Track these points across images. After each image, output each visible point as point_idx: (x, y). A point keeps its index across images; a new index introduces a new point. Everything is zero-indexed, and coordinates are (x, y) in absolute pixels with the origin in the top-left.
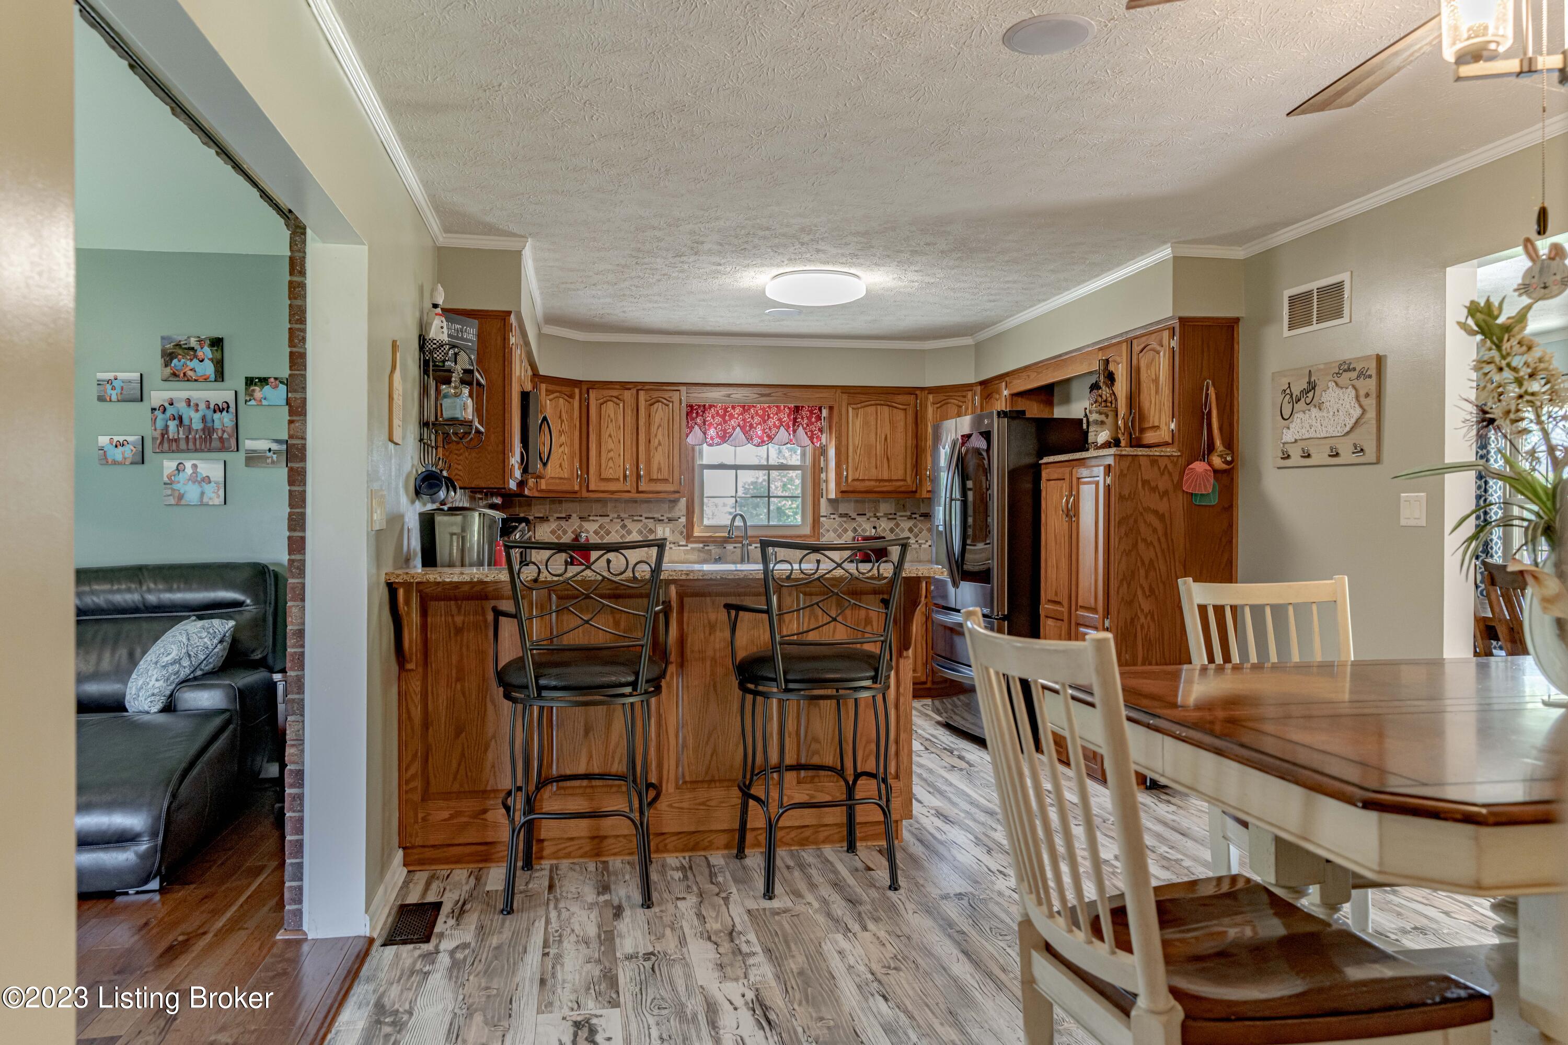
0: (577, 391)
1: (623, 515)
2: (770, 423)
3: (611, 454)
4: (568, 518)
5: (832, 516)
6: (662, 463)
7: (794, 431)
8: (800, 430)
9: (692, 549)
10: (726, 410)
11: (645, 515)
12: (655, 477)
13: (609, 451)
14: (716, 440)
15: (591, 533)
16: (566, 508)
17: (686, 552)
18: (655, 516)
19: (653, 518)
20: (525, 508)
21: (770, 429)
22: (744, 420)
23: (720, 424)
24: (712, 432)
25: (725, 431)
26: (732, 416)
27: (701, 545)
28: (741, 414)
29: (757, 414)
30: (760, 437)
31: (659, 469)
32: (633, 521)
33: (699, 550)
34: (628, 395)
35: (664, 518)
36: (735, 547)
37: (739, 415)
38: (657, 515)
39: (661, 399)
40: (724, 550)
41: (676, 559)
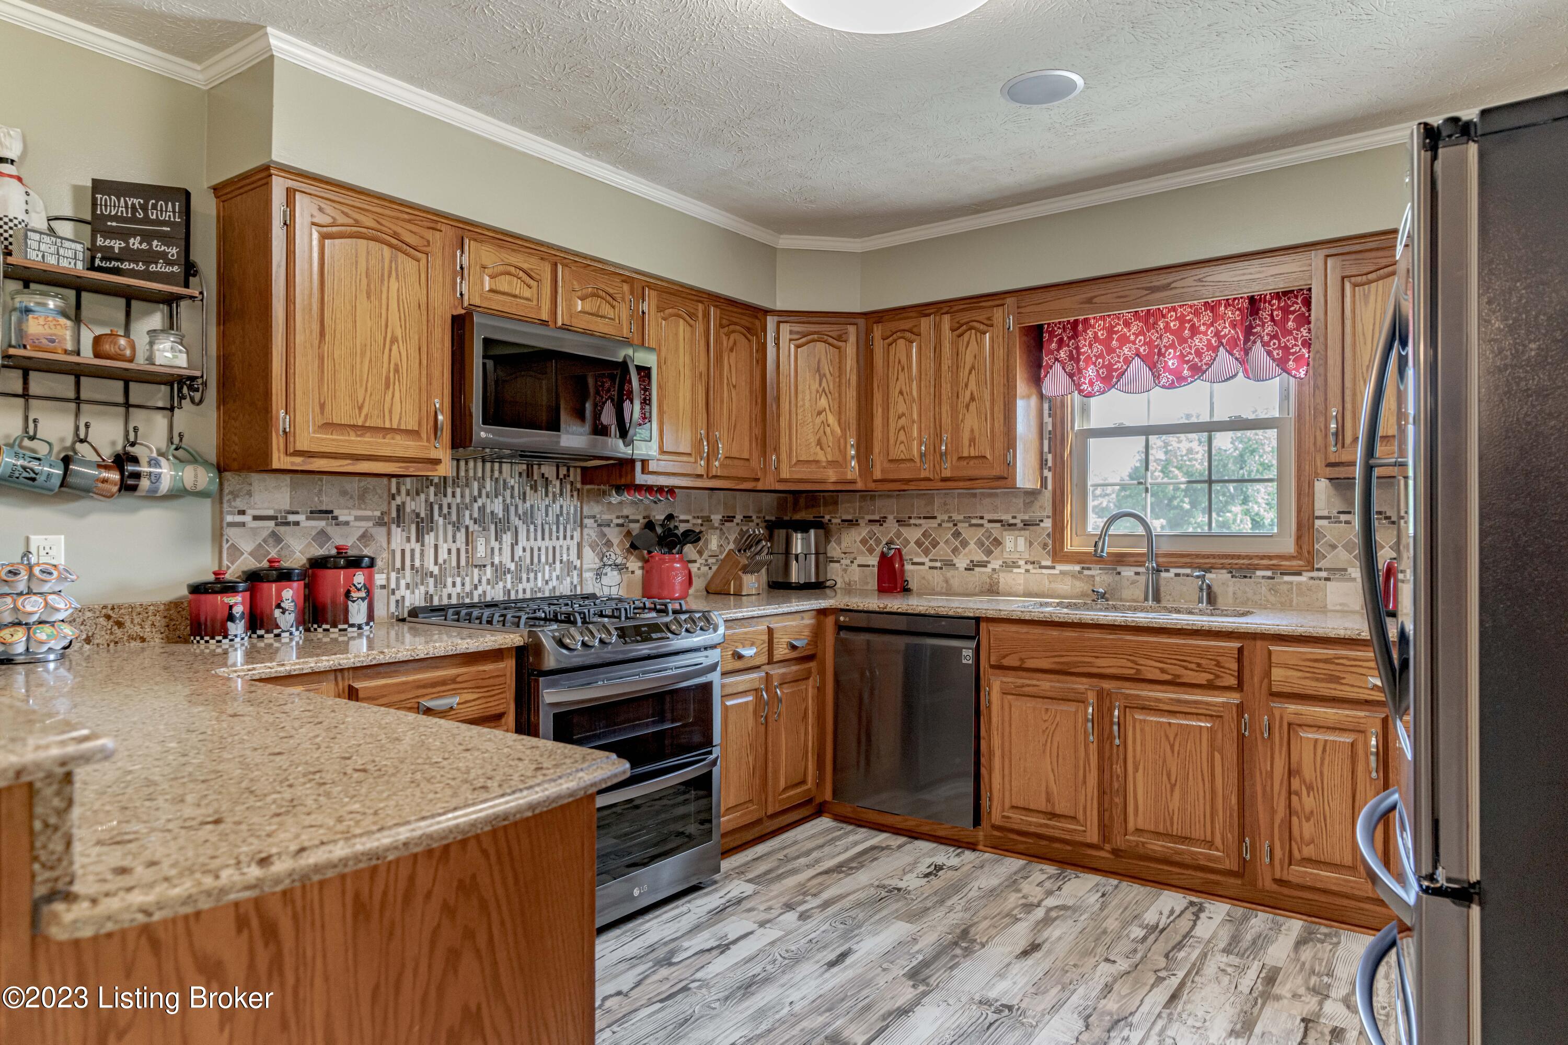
0: (852, 330)
1: (956, 517)
2: (1198, 342)
3: (903, 421)
4: (881, 522)
5: (1343, 517)
6: (976, 428)
7: (1247, 352)
8: (1258, 350)
9: (1062, 573)
10: (1111, 331)
11: (988, 516)
12: (966, 454)
13: (899, 417)
14: (1098, 385)
15: (912, 544)
16: (881, 506)
17: (1052, 578)
18: (1003, 518)
19: (1000, 521)
20: (831, 508)
21: (1199, 353)
22: (1149, 344)
23: (1101, 356)
24: (1091, 372)
25: (1110, 368)
26: (1124, 340)
27: (1077, 568)
28: (1142, 333)
29: (1167, 328)
30: (1171, 372)
31: (972, 440)
32: (971, 525)
33: (1073, 575)
34: (926, 324)
35: (1017, 521)
36: (1137, 574)
37: (1137, 335)
38: (1006, 517)
39: (975, 324)
40: (1117, 578)
41: (1035, 588)
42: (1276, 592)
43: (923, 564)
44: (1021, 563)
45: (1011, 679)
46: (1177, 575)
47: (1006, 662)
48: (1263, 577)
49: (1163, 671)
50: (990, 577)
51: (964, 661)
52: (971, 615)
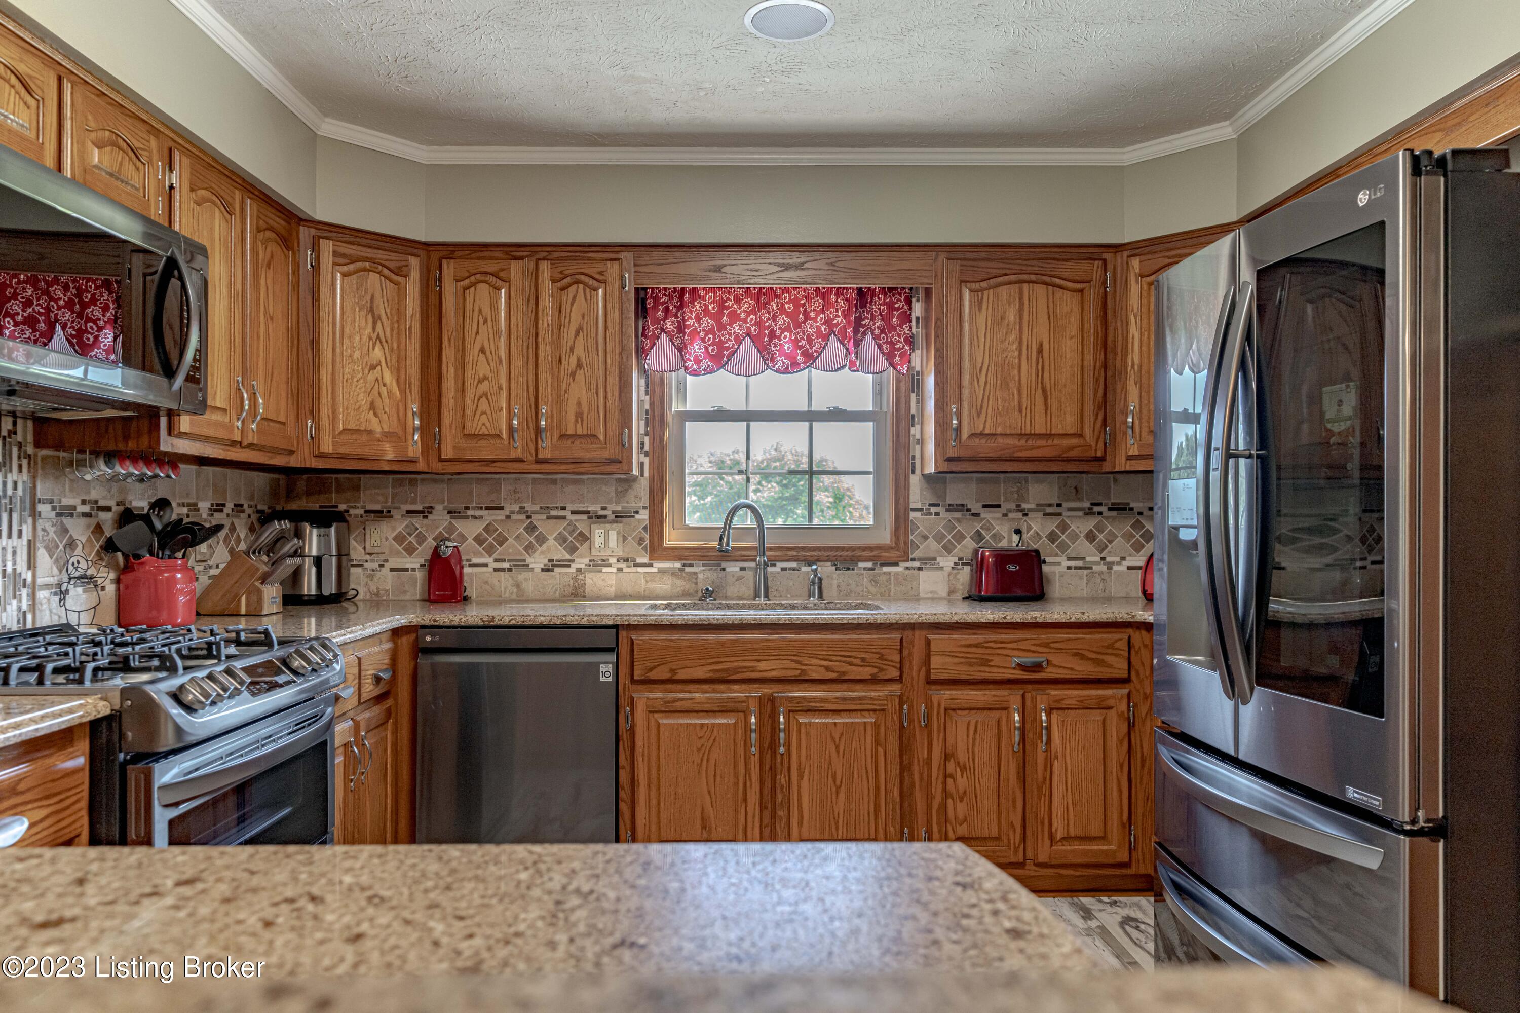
0: (414, 262)
1: (529, 507)
2: (810, 328)
3: (485, 386)
4: (426, 513)
5: (933, 510)
6: (584, 400)
7: (857, 344)
8: (869, 341)
9: (660, 571)
10: (722, 305)
11: (571, 507)
12: (570, 432)
13: (480, 381)
14: (706, 363)
15: (470, 540)
16: (424, 493)
17: (649, 577)
18: (591, 508)
19: (588, 513)
20: (348, 494)
21: (810, 340)
22: (759, 324)
23: (711, 331)
24: (696, 348)
25: (720, 345)
26: (734, 317)
27: (678, 565)
28: (753, 312)
29: (782, 309)
30: (787, 356)
31: (579, 416)
32: (549, 518)
33: (673, 573)
34: (516, 269)
35: (608, 513)
36: (743, 569)
37: (748, 314)
38: (595, 508)
39: (582, 277)
40: (722, 574)
41: (630, 590)
42: (876, 582)
43: (485, 565)
44: (613, 561)
45: (657, 695)
46: (783, 569)
47: (653, 675)
48: (865, 569)
49: (828, 669)
50: (575, 579)
51: (603, 679)
52: (611, 623)
